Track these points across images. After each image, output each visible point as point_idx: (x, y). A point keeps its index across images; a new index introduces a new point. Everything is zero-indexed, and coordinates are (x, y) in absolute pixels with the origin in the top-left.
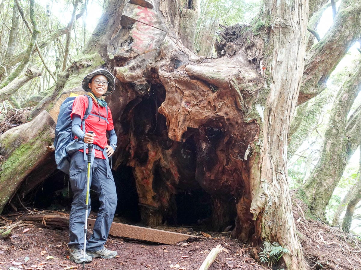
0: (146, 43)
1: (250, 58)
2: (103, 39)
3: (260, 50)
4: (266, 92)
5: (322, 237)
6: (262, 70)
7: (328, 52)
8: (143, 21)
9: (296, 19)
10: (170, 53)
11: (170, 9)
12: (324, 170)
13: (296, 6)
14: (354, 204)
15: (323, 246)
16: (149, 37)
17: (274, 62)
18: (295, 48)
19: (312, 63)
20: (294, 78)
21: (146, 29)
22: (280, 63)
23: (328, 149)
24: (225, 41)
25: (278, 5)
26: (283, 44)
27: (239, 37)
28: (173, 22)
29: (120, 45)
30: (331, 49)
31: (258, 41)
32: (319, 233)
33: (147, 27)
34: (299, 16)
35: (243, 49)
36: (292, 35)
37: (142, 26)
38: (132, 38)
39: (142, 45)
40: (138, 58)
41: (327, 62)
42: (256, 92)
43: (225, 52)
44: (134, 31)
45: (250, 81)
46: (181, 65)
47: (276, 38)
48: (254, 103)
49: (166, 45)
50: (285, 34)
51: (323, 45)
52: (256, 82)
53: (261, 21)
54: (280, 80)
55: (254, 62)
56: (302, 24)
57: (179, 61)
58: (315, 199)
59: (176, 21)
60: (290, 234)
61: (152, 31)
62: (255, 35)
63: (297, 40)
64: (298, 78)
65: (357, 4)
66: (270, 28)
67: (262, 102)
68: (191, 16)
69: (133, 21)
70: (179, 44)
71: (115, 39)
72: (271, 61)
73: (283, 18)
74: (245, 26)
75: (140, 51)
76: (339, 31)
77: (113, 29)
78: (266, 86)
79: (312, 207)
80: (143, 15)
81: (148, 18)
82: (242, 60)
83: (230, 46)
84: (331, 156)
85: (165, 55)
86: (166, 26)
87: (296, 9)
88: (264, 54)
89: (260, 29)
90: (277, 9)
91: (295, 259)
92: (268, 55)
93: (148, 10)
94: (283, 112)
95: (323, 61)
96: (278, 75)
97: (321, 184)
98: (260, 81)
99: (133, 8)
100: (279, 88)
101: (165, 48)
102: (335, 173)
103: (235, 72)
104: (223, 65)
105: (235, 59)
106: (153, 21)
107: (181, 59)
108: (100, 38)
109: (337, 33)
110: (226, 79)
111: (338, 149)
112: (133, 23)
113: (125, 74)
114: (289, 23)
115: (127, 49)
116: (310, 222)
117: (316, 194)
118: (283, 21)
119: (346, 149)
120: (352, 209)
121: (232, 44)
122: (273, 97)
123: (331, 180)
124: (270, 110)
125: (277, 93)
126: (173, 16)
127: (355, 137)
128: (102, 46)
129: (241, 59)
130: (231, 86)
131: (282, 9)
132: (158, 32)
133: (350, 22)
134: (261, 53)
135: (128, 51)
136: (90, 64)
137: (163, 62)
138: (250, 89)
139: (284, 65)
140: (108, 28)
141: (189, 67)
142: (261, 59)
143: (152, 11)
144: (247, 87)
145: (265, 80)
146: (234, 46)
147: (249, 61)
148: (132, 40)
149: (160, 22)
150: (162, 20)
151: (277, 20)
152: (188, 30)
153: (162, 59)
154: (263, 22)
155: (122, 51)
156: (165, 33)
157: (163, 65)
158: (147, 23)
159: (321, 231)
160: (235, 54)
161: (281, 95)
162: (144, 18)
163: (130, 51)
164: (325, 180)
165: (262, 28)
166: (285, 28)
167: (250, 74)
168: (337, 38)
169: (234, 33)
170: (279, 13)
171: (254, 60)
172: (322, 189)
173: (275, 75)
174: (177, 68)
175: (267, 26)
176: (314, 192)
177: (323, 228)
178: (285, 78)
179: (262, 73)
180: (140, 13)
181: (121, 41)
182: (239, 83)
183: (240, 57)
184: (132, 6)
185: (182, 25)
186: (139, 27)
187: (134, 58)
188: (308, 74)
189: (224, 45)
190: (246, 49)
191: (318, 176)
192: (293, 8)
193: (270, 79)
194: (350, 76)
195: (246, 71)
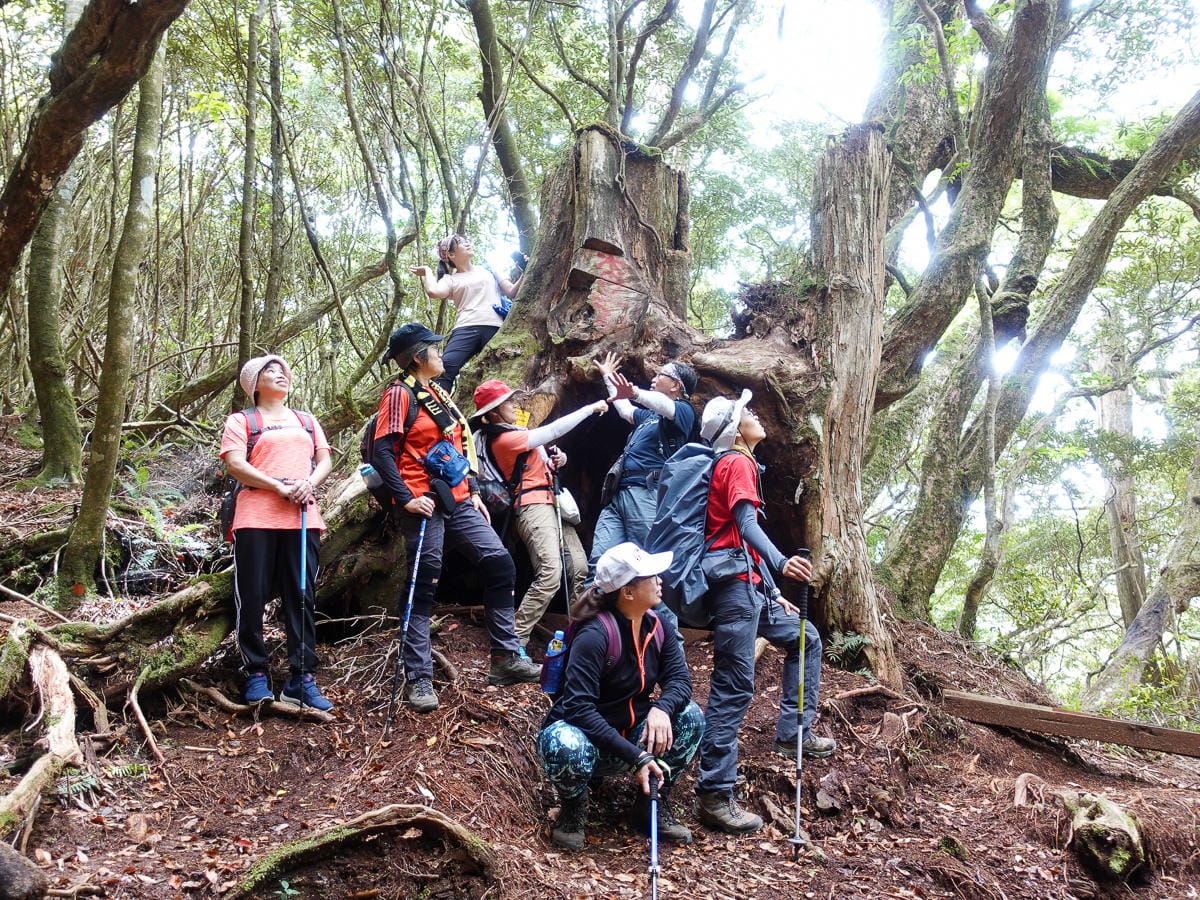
0: (616, 314)
1: (795, 340)
2: (537, 308)
3: (810, 325)
4: (826, 394)
5: (924, 645)
6: (816, 359)
7: (919, 322)
8: (607, 277)
9: (866, 275)
10: (661, 332)
11: (649, 254)
12: (924, 530)
13: (866, 253)
14: (979, 588)
15: (926, 656)
16: (619, 304)
17: (834, 345)
18: (866, 321)
19: (893, 341)
20: (867, 370)
21: (614, 291)
22: (843, 347)
23: (928, 491)
24: (750, 311)
25: (836, 254)
26: (847, 316)
27: (772, 303)
28: (654, 275)
29: (568, 318)
30: (925, 317)
31: (806, 311)
32: (919, 639)
33: (615, 287)
34: (870, 270)
35: (783, 324)
36: (862, 301)
37: (607, 287)
38: (591, 307)
39: (608, 319)
40: (604, 341)
41: (918, 339)
42: (810, 394)
43: (752, 329)
44: (595, 296)
45: (798, 377)
46: (682, 352)
47: (836, 307)
48: (807, 413)
49: (652, 319)
50: (849, 301)
51: (911, 310)
52: (808, 378)
53: (810, 278)
54: (845, 374)
55: (801, 347)
56: (875, 283)
57: (677, 346)
58: (909, 583)
59: (659, 275)
60: (873, 617)
61: (623, 295)
62: (800, 302)
63: (869, 309)
64: (873, 369)
65: (963, 243)
66: (825, 289)
67: (820, 410)
68: (681, 262)
69: (591, 279)
70: (673, 316)
71: (558, 309)
72: (830, 344)
73: (845, 274)
74: (782, 285)
75: (606, 329)
76: (937, 288)
77: (551, 290)
78: (823, 385)
79: (905, 597)
80: (606, 267)
81: (616, 272)
82: (782, 343)
83: (761, 320)
84: (935, 503)
85: (651, 336)
86: (645, 285)
87: (866, 259)
88: (817, 333)
89: (808, 291)
90: (834, 260)
91: (882, 654)
92: (824, 335)
93: (615, 257)
94: (852, 425)
95: (911, 338)
96: (842, 366)
97: (918, 556)
98: (814, 376)
99: (591, 256)
100: (844, 387)
101: (651, 323)
102: (943, 534)
103: (773, 363)
104: (753, 352)
105: (770, 341)
106: (624, 277)
107: (679, 341)
108: (530, 307)
109: (934, 292)
110: (761, 374)
111: (948, 490)
112: (593, 282)
113: (586, 369)
114: (855, 283)
115: (584, 326)
116: (903, 622)
117: (911, 573)
118: (845, 280)
119: (961, 491)
120: (976, 598)
121: (763, 316)
122: (836, 401)
123: (936, 547)
124: (833, 423)
125: (842, 395)
126: (654, 266)
127: (976, 468)
128: (535, 321)
129: (780, 341)
130: (769, 385)
131: (843, 260)
132: (633, 295)
133: (954, 273)
134: (813, 331)
135: (586, 330)
136: (519, 352)
137: (650, 348)
138: (799, 389)
139: (850, 350)
140: (543, 288)
141: (697, 355)
142: (813, 341)
143: (621, 259)
144: (794, 387)
145: (823, 374)
146: (768, 320)
147: (794, 344)
148: (591, 311)
149: (635, 279)
150: (638, 273)
151: (838, 278)
152: (677, 287)
153: (647, 342)
154: (813, 280)
155: (577, 329)
156: (644, 296)
157: (650, 354)
158: (614, 280)
159: (922, 636)
160: (769, 332)
161: (847, 397)
162: (609, 273)
163: (590, 329)
164: (926, 548)
165: (811, 289)
166: (849, 291)
167: (798, 366)
168: (934, 299)
169: (764, 297)
170: (838, 267)
171: (802, 343)
172: (921, 565)
173: (837, 367)
175: (820, 286)
176: (907, 570)
177: (926, 632)
178: (852, 371)
179: (816, 364)
180: (601, 264)
181: (570, 311)
182: (781, 381)
183: (779, 338)
184: (588, 252)
185: (667, 279)
186: (602, 289)
187: (598, 341)
188: (888, 360)
189: (751, 317)
190: (787, 325)
191: (912, 541)
192: (860, 258)
193: (829, 374)
194: (962, 357)
195: (791, 361)
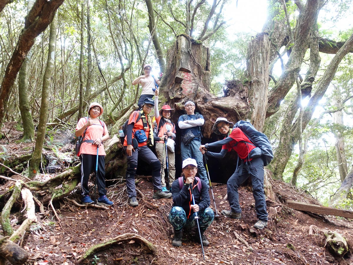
0: (189, 90)
1: (242, 97)
2: (166, 89)
3: (246, 93)
4: (251, 113)
5: (281, 187)
6: (248, 103)
7: (279, 91)
8: (186, 79)
9: (263, 78)
10: (202, 95)
11: (199, 72)
12: (281, 153)
13: (263, 71)
14: (297, 170)
15: (282, 190)
16: (190, 87)
17: (254, 98)
18: (263, 91)
19: (271, 97)
20: (264, 106)
22: (256, 99)
23: (282, 142)
24: (229, 89)
25: (254, 71)
26: (257, 90)
27: (235, 86)
28: (200, 78)
29: (175, 91)
30: (281, 90)
31: (245, 88)
32: (280, 185)
33: (188, 82)
34: (264, 76)
35: (238, 92)
36: (262, 85)
37: (186, 82)
38: (181, 88)
39: (187, 92)
40: (186, 98)
41: (279, 96)
42: (247, 113)
43: (229, 94)
44: (183, 85)
45: (243, 108)
46: (208, 101)
47: (254, 87)
48: (246, 119)
49: (200, 91)
50: (258, 85)
51: (277, 88)
52: (246, 108)
53: (246, 78)
54: (257, 107)
55: (244, 99)
56: (266, 80)
57: (207, 99)
58: (276, 169)
59: (202, 78)
60: (266, 179)
61: (191, 84)
62: (243, 86)
63: (264, 87)
64: (265, 105)
65: (292, 68)
66: (251, 82)
67: (249, 118)
68: (208, 74)
69: (181, 80)
70: (206, 90)
71: (172, 89)
72: (252, 98)
73: (257, 77)
74: (238, 81)
75: (186, 95)
76: (284, 81)
77: (170, 83)
78: (251, 110)
79: (275, 173)
80: (186, 76)
81: (189, 78)
82: (238, 98)
83: (232, 91)
84: (284, 145)
85: (199, 96)
86: (197, 81)
87: (263, 73)
88: (248, 95)
89: (246, 82)
90: (254, 73)
91: (269, 190)
92: (251, 95)
93: (188, 73)
94: (259, 122)
95: (277, 96)
96: (256, 105)
97: (279, 161)
98: (248, 108)
99: (181, 73)
100: (257, 111)
101: (199, 93)
102: (286, 154)
103: (236, 104)
104: (229, 101)
105: (234, 97)
106: (191, 79)
107: (208, 98)
108: (163, 88)
109: (283, 82)
110: (232, 107)
111: (288, 141)
112: (182, 81)
113: (180, 106)
114: (260, 80)
115: (180, 94)
116: (275, 180)
117: (277, 166)
118: (257, 79)
119: (292, 141)
120: (297, 173)
121: (232, 90)
122: (254, 115)
123: (285, 158)
124: (253, 121)
125: (256, 113)
126: (200, 76)
127: (296, 135)
128: (165, 92)
129: (238, 97)
130: (235, 111)
131: (256, 73)
132: (194, 84)
133: (289, 77)
134: (247, 94)
135: (180, 95)
136: (160, 101)
137: (199, 100)
138: (243, 112)
139: (258, 100)
140: (167, 83)
141: (213, 102)
142: (247, 97)
143: (190, 74)
144: (242, 111)
145: (250, 107)
146: (234, 91)
147: (242, 98)
148: (182, 89)
149: (194, 79)
150: (195, 78)
151: (255, 78)
152: (207, 82)
153: (198, 98)
154: (247, 79)
155: (177, 95)
156: (197, 85)
157: (199, 102)
158: (188, 80)
159: (280, 184)
160: (234, 95)
161: (258, 114)
162: (187, 78)
163: (181, 94)
164: (282, 158)
165: (247, 82)
166: (258, 82)
167: (243, 105)
168: (283, 84)
169: (233, 84)
170: (255, 75)
171: (244, 98)
172: (280, 163)
173: (254, 105)
174: (206, 103)
175: (249, 81)
176: (276, 165)
177: (281, 183)
178: (259, 106)
179: (248, 104)
180: (185, 75)
181: (175, 89)
182: (238, 109)
183: (237, 96)
184: (180, 72)
185: (204, 80)
186: (185, 83)
187: (184, 98)
188: (270, 103)
189: (229, 90)
190: (240, 92)
191: (277, 157)
192: (261, 73)
193: (253, 107)
194: (292, 102)
195: (241, 103)
